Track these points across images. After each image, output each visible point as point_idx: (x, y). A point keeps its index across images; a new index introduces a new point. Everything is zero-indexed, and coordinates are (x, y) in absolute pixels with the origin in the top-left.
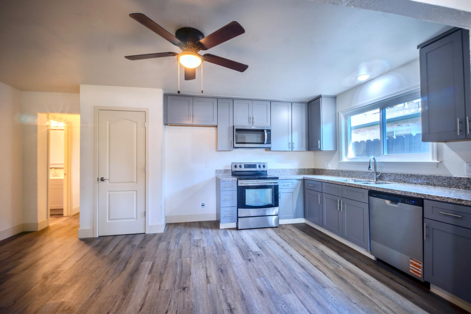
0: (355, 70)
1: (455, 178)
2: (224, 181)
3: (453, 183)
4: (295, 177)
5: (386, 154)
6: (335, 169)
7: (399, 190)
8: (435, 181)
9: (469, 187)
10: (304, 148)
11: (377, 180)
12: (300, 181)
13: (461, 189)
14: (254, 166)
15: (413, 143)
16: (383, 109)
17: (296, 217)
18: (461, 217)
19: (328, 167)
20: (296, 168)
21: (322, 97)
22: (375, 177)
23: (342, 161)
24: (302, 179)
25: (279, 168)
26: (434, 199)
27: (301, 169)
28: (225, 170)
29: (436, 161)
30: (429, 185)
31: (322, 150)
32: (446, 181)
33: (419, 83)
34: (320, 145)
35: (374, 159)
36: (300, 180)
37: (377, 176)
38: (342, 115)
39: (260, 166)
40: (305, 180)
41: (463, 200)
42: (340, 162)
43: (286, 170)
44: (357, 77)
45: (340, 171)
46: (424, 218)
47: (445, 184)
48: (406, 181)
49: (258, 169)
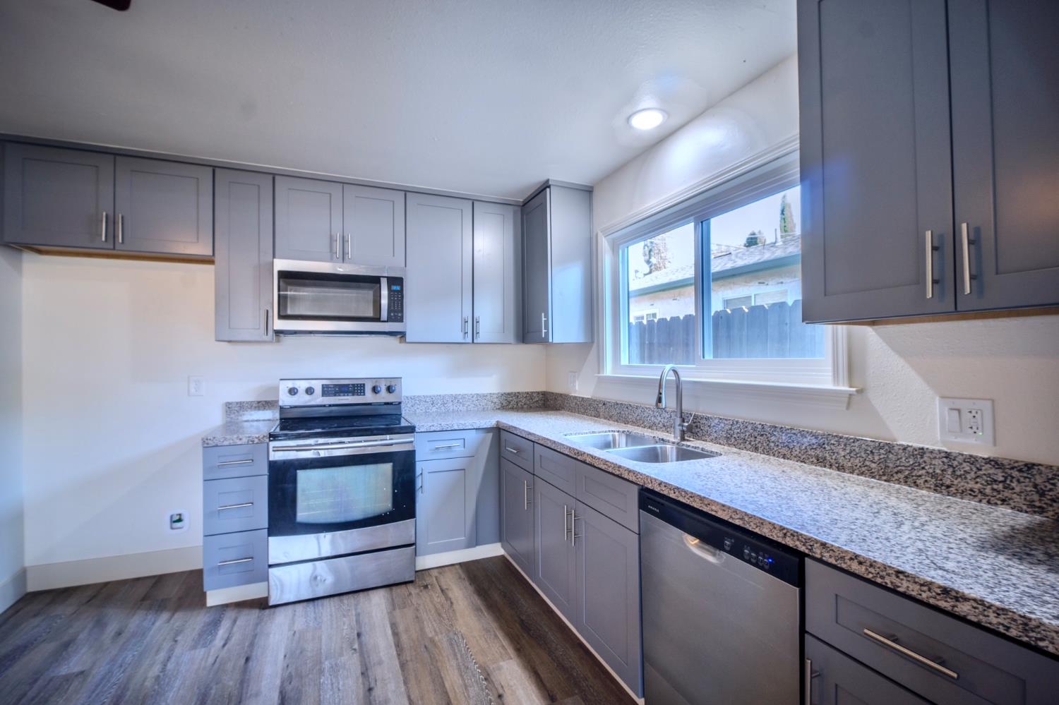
0: (629, 100)
1: (905, 448)
2: (217, 446)
3: (897, 466)
4: (471, 422)
5: (709, 356)
6: (590, 397)
7: (724, 506)
8: (843, 453)
9: (948, 487)
10: (510, 336)
11: (683, 439)
12: (488, 432)
13: (922, 489)
14: (357, 388)
15: (786, 324)
16: (702, 222)
17: (475, 541)
18: (955, 675)
19: (575, 391)
20: (492, 392)
21: (552, 187)
22: (678, 429)
23: (605, 375)
24: (493, 428)
25: (442, 393)
26: (844, 566)
27: (508, 394)
28: (259, 402)
29: (844, 388)
30: (825, 467)
31: (550, 341)
32: (877, 458)
33: (796, 131)
34: (546, 327)
35: (675, 372)
36: (488, 430)
37: (683, 426)
38: (604, 239)
39: (375, 390)
40: (502, 432)
41: (966, 599)
42: (599, 377)
43: (463, 397)
44: (628, 119)
45: (600, 401)
46: (807, 632)
47: (873, 465)
48: (760, 445)
49: (369, 397)
